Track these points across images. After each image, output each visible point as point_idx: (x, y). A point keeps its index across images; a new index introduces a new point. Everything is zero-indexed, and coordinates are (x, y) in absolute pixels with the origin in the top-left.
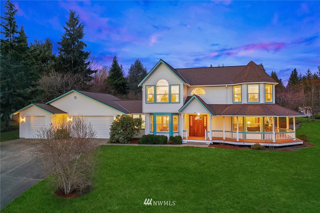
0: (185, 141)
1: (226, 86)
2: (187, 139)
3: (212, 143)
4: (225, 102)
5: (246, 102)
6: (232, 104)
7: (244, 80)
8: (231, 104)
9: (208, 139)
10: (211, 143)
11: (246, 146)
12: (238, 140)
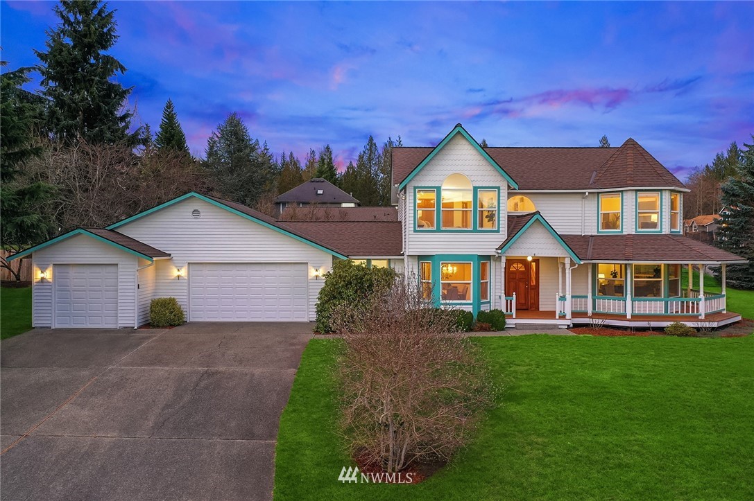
0: (510, 322)
1: (585, 193)
2: (514, 317)
3: (572, 326)
4: (580, 230)
5: (634, 230)
6: (596, 234)
7: (629, 182)
8: (593, 234)
9: (563, 317)
10: (568, 326)
11: (655, 329)
12: (629, 317)
